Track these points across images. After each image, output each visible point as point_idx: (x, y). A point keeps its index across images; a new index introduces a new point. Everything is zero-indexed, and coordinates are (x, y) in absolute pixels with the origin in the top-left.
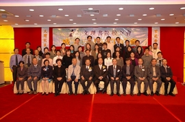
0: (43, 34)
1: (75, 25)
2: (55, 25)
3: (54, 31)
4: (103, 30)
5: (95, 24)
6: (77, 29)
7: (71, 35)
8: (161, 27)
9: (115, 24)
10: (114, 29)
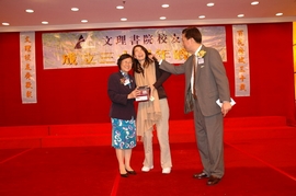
0: (23, 45)
1: (85, 24)
2: (45, 25)
3: (45, 38)
4: (141, 34)
5: (124, 22)
6: (90, 34)
7: (78, 46)
8: (248, 25)
9: (163, 21)
10: (160, 31)
